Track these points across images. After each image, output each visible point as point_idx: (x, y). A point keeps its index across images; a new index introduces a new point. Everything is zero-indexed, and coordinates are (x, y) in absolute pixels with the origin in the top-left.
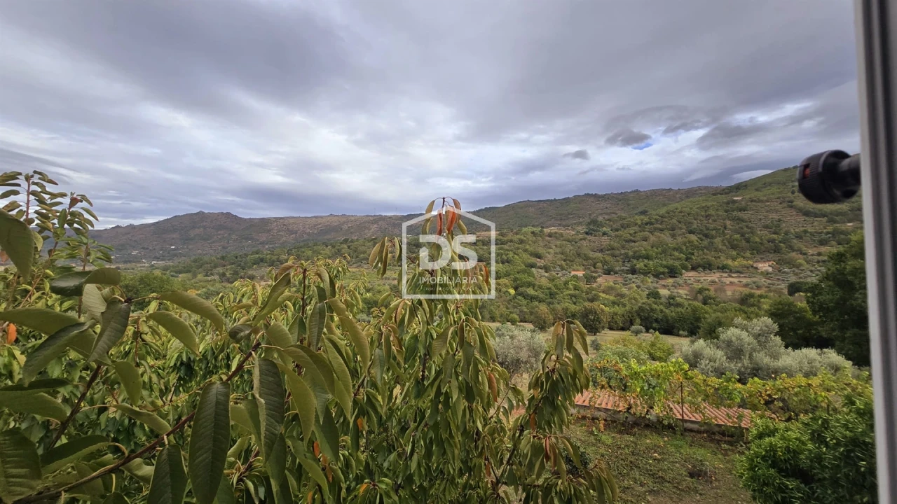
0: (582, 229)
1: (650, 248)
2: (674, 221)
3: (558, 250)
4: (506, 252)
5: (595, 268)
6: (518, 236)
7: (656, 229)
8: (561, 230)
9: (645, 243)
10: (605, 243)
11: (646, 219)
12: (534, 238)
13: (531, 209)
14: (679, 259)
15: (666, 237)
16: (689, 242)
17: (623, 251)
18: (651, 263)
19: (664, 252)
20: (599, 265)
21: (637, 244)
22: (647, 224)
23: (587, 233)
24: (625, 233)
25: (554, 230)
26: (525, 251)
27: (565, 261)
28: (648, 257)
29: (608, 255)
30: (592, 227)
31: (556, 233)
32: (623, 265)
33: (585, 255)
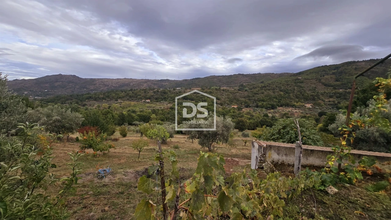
0: (237, 88)
1: (264, 97)
2: (274, 86)
3: (226, 97)
5: (241, 104)
6: (210, 90)
7: (267, 89)
8: (228, 88)
9: (262, 95)
10: (246, 94)
11: (263, 85)
12: (216, 91)
13: (215, 79)
14: (276, 102)
15: (271, 93)
16: (280, 95)
17: (253, 98)
18: (265, 103)
19: (270, 99)
21: (259, 95)
22: (263, 87)
23: (239, 90)
24: (255, 91)
25: (225, 88)
27: (229, 101)
28: (263, 101)
29: (247, 99)
30: (241, 87)
31: (226, 89)
32: (253, 104)
33: (238, 99)
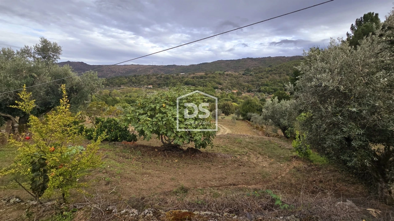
0: (242, 73)
1: (269, 81)
2: (282, 70)
3: (229, 81)
4: (206, 82)
5: (244, 89)
6: (213, 75)
7: (273, 73)
8: (233, 73)
9: (267, 79)
10: (250, 79)
11: (270, 69)
12: (220, 76)
13: (223, 64)
14: (280, 86)
15: (277, 77)
16: (286, 79)
17: (257, 83)
18: (267, 88)
19: (274, 83)
20: (246, 88)
21: (263, 79)
22: (270, 71)
23: (243, 74)
24: (260, 75)
25: (230, 72)
26: (215, 81)
27: (231, 86)
28: (267, 85)
29: (251, 84)
30: (246, 72)
31: (230, 74)
32: (256, 89)
33: (241, 84)
